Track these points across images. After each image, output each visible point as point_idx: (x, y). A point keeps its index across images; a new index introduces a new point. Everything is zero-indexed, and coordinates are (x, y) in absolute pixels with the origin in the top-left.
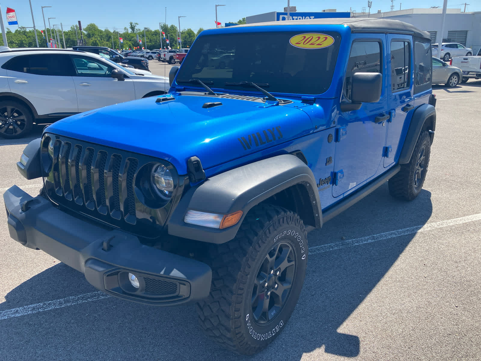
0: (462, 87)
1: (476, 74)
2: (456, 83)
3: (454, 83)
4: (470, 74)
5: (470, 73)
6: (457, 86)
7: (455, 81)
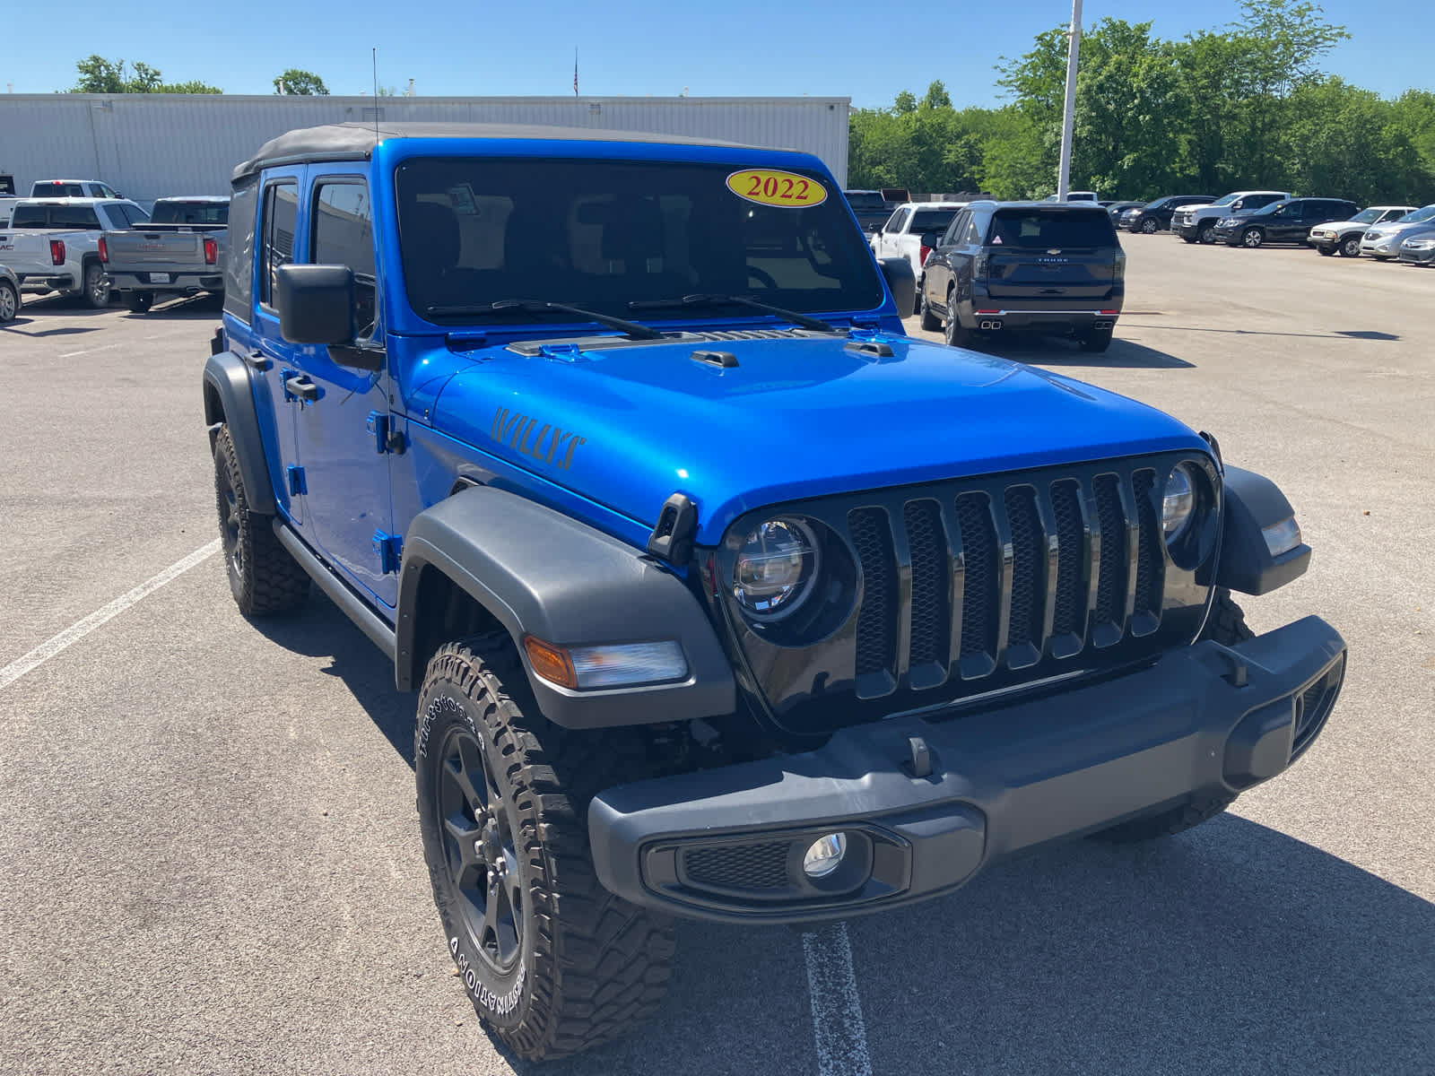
0: (32, 321)
1: (48, 280)
2: (12, 308)
3: (9, 310)
4: (27, 282)
5: (27, 278)
6: (17, 317)
7: (9, 303)
